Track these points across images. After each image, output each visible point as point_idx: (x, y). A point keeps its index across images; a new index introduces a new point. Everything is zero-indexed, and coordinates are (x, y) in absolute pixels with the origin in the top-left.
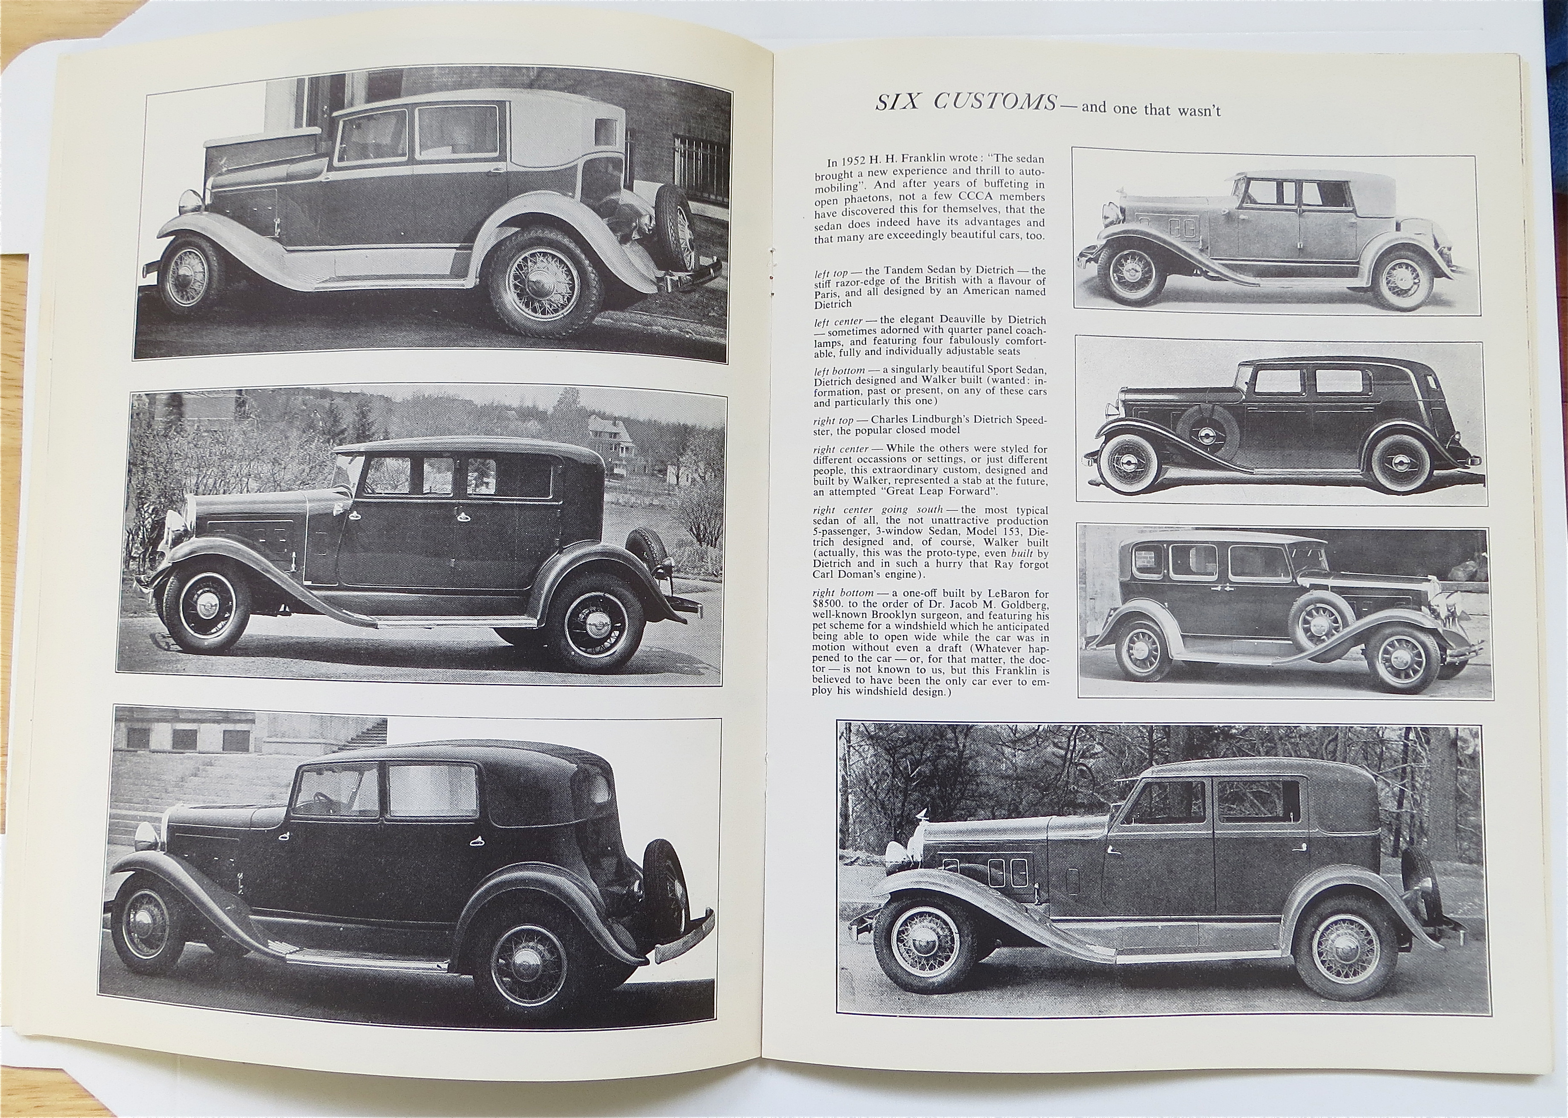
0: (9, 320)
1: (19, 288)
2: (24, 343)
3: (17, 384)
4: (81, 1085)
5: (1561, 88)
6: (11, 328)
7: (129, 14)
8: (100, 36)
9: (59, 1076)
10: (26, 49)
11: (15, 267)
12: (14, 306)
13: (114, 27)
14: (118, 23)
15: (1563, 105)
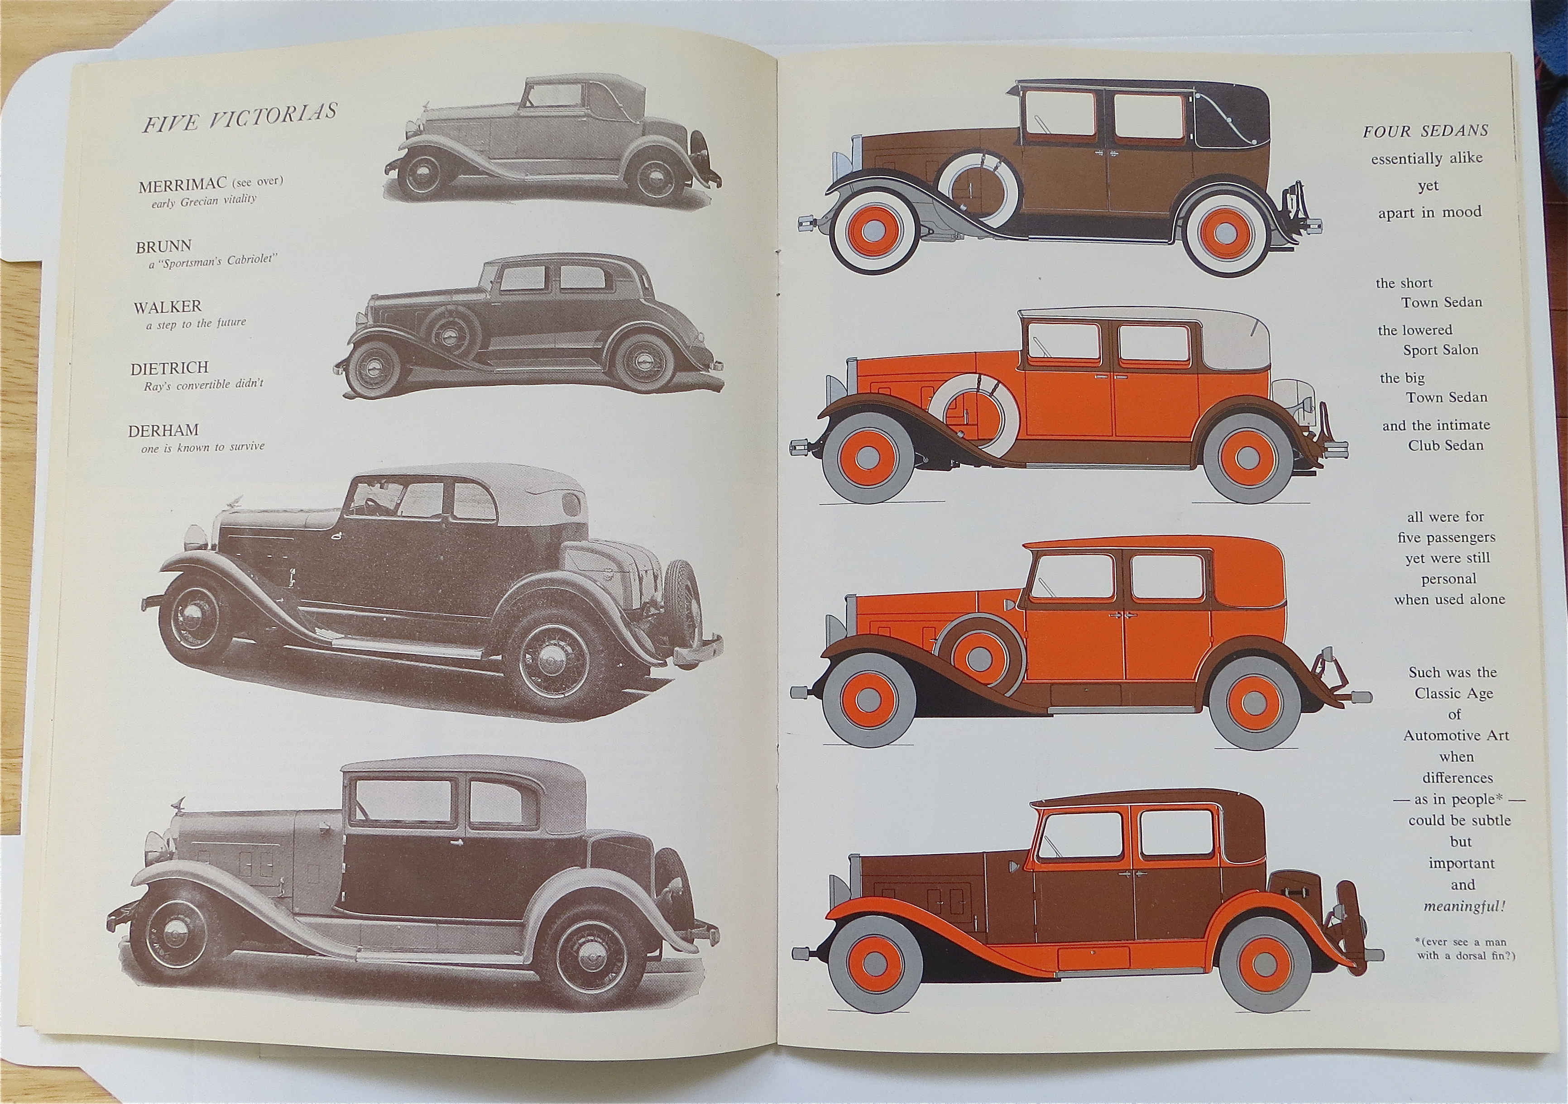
4: (98, 1084)
6: (24, 334)
8: (113, 47)
9: (76, 1075)
10: (38, 60)
11: (37, 275)
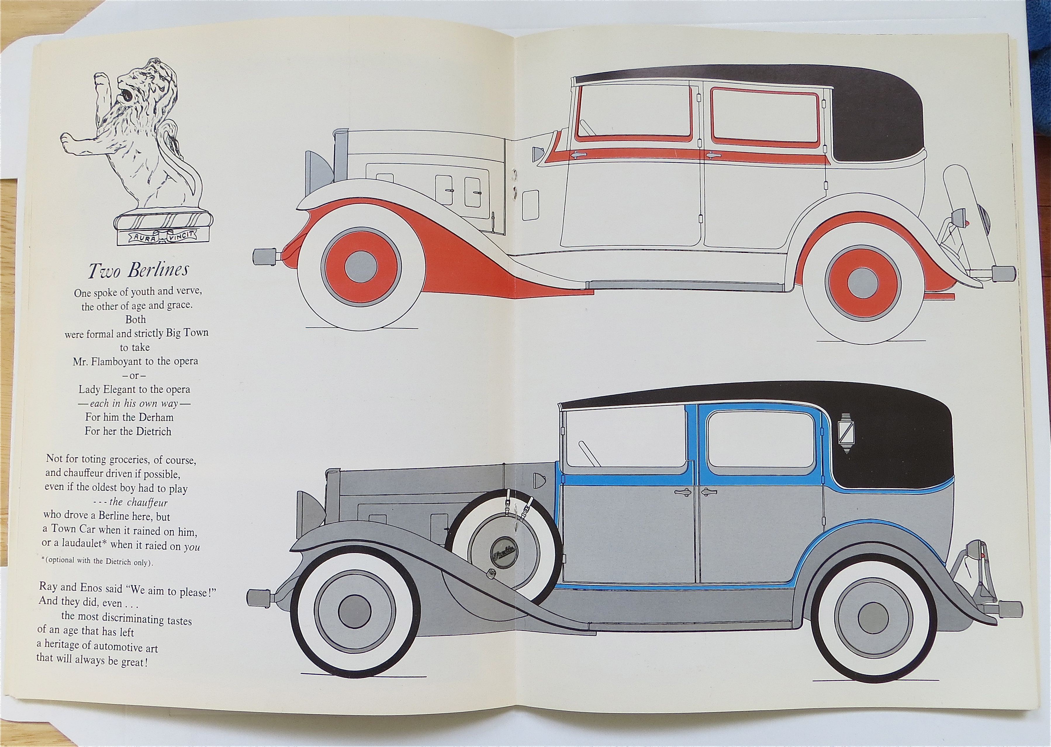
0: (5, 224)
1: (11, 202)
2: (15, 238)
3: (11, 266)
4: (62, 733)
5: (1044, 65)
6: (7, 228)
7: (82, 17)
8: (63, 33)
9: (47, 727)
11: (9, 187)
12: (7, 214)
13: (72, 26)
14: (76, 23)
15: (1046, 76)
